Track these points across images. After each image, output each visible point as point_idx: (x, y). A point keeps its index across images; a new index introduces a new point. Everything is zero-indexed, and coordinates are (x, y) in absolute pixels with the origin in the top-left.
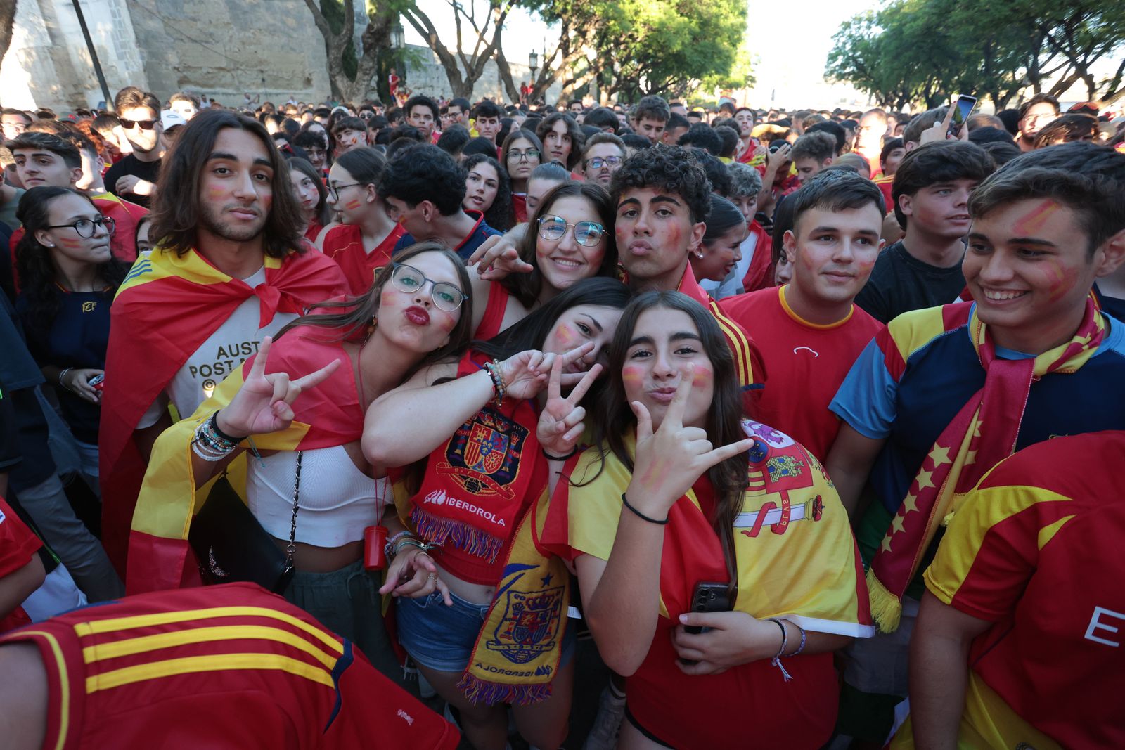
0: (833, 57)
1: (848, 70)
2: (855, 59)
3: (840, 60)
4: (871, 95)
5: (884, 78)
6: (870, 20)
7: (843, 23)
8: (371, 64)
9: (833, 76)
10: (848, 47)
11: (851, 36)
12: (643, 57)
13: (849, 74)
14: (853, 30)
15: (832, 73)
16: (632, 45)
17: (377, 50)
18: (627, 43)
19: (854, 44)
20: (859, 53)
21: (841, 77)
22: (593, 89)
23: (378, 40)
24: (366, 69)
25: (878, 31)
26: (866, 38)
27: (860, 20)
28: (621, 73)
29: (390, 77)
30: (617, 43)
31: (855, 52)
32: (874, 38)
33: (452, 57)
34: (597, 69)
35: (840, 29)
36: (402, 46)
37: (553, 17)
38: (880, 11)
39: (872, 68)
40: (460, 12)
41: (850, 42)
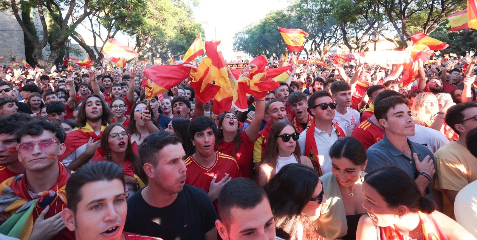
0: (235, 44)
1: (240, 48)
2: (241, 44)
3: (237, 45)
4: (250, 55)
5: (252, 50)
6: (244, 33)
7: (236, 34)
8: (56, 54)
9: (236, 50)
10: (239, 41)
11: (239, 38)
12: (168, 47)
13: (241, 49)
14: (239, 36)
15: (235, 49)
16: (165, 43)
17: (59, 49)
18: (163, 42)
19: (241, 40)
20: (243, 43)
21: (239, 50)
22: (150, 58)
23: (60, 46)
24: (53, 57)
25: (247, 36)
26: (244, 38)
27: (241, 33)
28: (161, 52)
29: (63, 58)
30: (159, 43)
31: (241, 42)
32: (246, 38)
33: (92, 50)
34: (152, 51)
35: (235, 36)
36: (70, 47)
37: (133, 34)
38: (246, 30)
39: (248, 47)
40: (95, 34)
41: (239, 39)
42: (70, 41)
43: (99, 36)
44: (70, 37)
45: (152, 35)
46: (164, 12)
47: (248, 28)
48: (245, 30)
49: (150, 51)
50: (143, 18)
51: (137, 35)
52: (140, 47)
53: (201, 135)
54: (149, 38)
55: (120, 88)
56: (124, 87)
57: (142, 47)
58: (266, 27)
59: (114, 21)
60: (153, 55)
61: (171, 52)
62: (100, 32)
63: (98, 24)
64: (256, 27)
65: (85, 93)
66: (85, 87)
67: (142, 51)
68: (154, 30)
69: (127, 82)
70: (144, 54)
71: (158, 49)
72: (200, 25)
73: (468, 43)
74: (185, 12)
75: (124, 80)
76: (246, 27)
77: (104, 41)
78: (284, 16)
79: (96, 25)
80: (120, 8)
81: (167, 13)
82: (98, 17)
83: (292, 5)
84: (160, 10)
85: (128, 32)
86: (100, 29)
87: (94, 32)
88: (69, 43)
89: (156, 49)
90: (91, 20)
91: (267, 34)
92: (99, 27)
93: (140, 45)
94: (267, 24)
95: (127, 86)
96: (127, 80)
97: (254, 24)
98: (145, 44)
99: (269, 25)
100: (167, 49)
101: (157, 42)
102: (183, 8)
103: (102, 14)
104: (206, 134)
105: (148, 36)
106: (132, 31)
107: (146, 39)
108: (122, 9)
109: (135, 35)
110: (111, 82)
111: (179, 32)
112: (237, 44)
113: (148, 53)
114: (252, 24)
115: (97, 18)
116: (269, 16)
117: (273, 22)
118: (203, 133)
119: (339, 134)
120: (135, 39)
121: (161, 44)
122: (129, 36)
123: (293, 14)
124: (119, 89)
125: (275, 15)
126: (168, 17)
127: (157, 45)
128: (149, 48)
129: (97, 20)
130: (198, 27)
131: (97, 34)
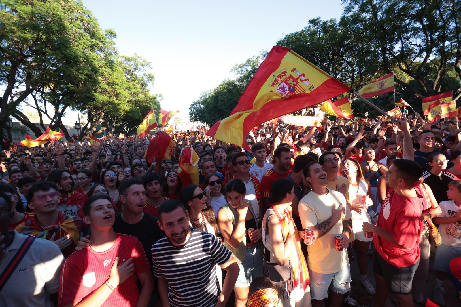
0: (191, 114)
1: (197, 118)
2: (197, 114)
5: (209, 119)
6: (199, 103)
7: (192, 104)
10: (195, 111)
11: (195, 108)
12: (123, 120)
13: (198, 119)
14: (195, 106)
15: (192, 119)
16: (120, 117)
18: (118, 116)
19: (197, 110)
20: (199, 113)
21: (195, 120)
22: (105, 133)
25: (202, 106)
26: (199, 108)
27: (196, 103)
28: (116, 126)
29: (4, 139)
30: (113, 117)
31: (197, 112)
32: (202, 108)
33: (38, 128)
34: (107, 126)
35: (191, 106)
36: (11, 126)
37: (83, 109)
38: (202, 100)
39: (204, 117)
40: (41, 111)
41: (195, 110)
42: (10, 120)
43: (46, 113)
44: (11, 116)
45: (105, 110)
46: (117, 87)
47: (203, 98)
48: (200, 100)
49: (104, 126)
50: (94, 94)
51: (89, 110)
52: (93, 122)
53: (151, 185)
54: (102, 113)
55: (80, 162)
56: (84, 161)
57: (95, 122)
58: (219, 97)
59: (61, 97)
60: (108, 130)
61: (127, 125)
62: (45, 108)
63: (43, 100)
64: (211, 98)
65: (48, 170)
66: (48, 164)
67: (96, 126)
68: (107, 105)
69: (89, 156)
70: (98, 129)
71: (113, 123)
72: (155, 98)
73: (387, 106)
74: (139, 86)
75: (85, 155)
76: (202, 98)
77: (52, 118)
78: (235, 86)
79: (40, 101)
80: (68, 84)
81: (120, 88)
82: (43, 93)
83: (242, 76)
84: (112, 84)
85: (77, 108)
86: (45, 105)
87: (39, 109)
88: (10, 122)
89: (111, 124)
90: (34, 97)
91: (220, 104)
92: (44, 103)
93: (93, 121)
94: (220, 94)
95: (87, 160)
96: (88, 155)
97: (209, 94)
98: (99, 119)
99: (221, 95)
100: (122, 123)
101: (111, 116)
102: (136, 81)
103: (47, 90)
104: (154, 184)
105: (101, 111)
106: (83, 106)
107: (99, 114)
108: (70, 85)
109: (86, 110)
110: (69, 158)
111: (134, 105)
112: (194, 114)
113: (102, 128)
114: (207, 94)
115: (41, 94)
116: (222, 86)
117: (226, 92)
118: (152, 183)
119: (254, 181)
120: (87, 115)
121: (115, 118)
122: (79, 112)
123: (244, 84)
124: (79, 164)
125: (226, 85)
126: (121, 92)
127: (111, 120)
128: (103, 122)
129: (41, 96)
130: (153, 100)
131: (42, 111)
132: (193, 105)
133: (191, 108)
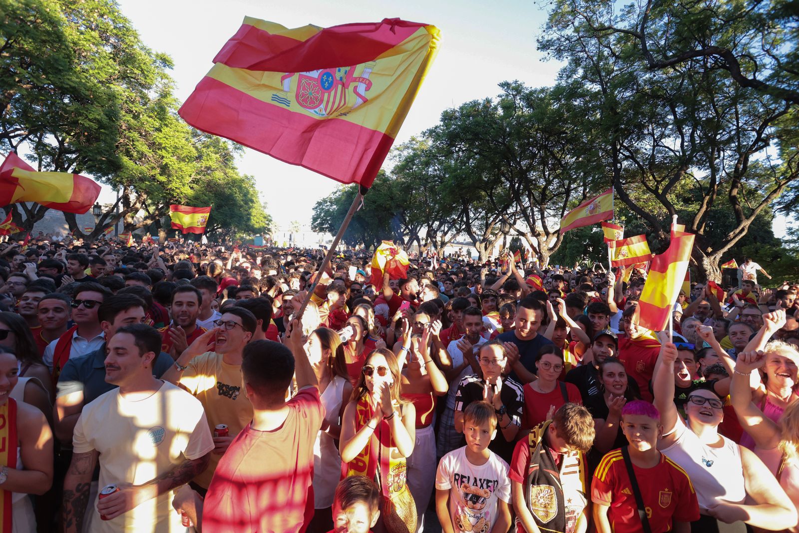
0: (315, 219)
1: (325, 226)
2: (327, 220)
6: (331, 202)
7: (318, 202)
9: (318, 229)
10: (322, 215)
11: (323, 209)
13: (326, 228)
14: (323, 206)
15: (315, 227)
19: (326, 214)
20: (329, 218)
21: (322, 230)
25: (336, 208)
26: (331, 210)
27: (326, 202)
31: (326, 217)
32: (334, 211)
35: (317, 205)
38: (335, 198)
39: (338, 226)
41: (323, 212)
46: (164, 153)
47: (337, 195)
48: (333, 197)
50: (123, 158)
74: (215, 157)
76: (336, 193)
78: (387, 180)
102: (211, 149)
111: (204, 190)
112: (319, 220)
126: (170, 163)
130: (238, 184)
132: (319, 204)
133: (316, 208)
